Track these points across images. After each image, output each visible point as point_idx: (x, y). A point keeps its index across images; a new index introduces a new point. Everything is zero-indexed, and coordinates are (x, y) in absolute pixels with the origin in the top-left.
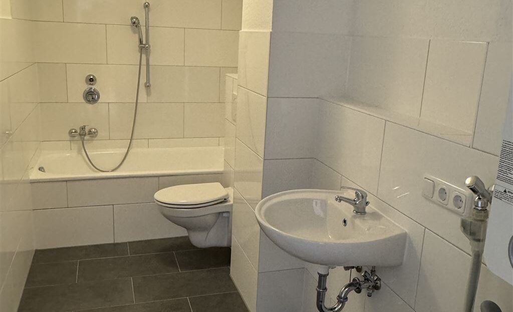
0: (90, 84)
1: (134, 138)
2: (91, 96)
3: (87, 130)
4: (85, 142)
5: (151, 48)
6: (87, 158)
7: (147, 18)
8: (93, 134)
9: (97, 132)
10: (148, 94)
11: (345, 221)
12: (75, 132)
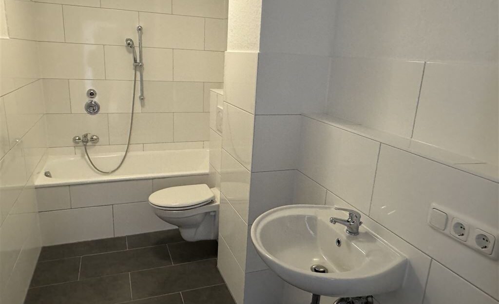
0: (91, 97)
1: (131, 143)
2: (93, 108)
3: (89, 137)
4: (87, 147)
5: (144, 66)
6: (90, 162)
7: (140, 40)
8: (94, 141)
9: (98, 138)
10: (143, 105)
11: (339, 242)
12: (79, 139)
